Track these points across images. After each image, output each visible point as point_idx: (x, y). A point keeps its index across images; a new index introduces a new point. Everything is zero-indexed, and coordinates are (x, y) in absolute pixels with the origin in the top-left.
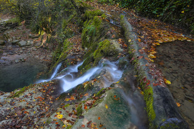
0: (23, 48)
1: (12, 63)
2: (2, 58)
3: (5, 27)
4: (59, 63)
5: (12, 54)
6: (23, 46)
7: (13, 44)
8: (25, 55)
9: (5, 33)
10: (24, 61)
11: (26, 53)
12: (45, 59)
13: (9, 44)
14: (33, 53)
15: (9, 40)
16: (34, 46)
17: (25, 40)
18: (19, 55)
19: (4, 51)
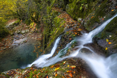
0: (24, 35)
1: (19, 44)
2: (14, 42)
3: (13, 26)
4: (56, 38)
5: (18, 40)
6: (24, 33)
7: (18, 33)
8: (26, 38)
9: (13, 29)
10: (26, 42)
11: (26, 37)
12: (37, 38)
13: (16, 34)
14: (30, 36)
15: (16, 32)
16: (30, 32)
17: (24, 30)
18: (22, 39)
19: (14, 39)
